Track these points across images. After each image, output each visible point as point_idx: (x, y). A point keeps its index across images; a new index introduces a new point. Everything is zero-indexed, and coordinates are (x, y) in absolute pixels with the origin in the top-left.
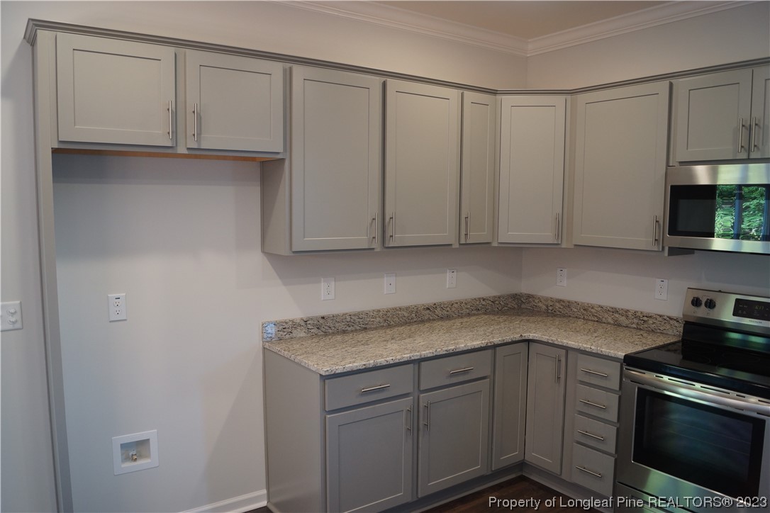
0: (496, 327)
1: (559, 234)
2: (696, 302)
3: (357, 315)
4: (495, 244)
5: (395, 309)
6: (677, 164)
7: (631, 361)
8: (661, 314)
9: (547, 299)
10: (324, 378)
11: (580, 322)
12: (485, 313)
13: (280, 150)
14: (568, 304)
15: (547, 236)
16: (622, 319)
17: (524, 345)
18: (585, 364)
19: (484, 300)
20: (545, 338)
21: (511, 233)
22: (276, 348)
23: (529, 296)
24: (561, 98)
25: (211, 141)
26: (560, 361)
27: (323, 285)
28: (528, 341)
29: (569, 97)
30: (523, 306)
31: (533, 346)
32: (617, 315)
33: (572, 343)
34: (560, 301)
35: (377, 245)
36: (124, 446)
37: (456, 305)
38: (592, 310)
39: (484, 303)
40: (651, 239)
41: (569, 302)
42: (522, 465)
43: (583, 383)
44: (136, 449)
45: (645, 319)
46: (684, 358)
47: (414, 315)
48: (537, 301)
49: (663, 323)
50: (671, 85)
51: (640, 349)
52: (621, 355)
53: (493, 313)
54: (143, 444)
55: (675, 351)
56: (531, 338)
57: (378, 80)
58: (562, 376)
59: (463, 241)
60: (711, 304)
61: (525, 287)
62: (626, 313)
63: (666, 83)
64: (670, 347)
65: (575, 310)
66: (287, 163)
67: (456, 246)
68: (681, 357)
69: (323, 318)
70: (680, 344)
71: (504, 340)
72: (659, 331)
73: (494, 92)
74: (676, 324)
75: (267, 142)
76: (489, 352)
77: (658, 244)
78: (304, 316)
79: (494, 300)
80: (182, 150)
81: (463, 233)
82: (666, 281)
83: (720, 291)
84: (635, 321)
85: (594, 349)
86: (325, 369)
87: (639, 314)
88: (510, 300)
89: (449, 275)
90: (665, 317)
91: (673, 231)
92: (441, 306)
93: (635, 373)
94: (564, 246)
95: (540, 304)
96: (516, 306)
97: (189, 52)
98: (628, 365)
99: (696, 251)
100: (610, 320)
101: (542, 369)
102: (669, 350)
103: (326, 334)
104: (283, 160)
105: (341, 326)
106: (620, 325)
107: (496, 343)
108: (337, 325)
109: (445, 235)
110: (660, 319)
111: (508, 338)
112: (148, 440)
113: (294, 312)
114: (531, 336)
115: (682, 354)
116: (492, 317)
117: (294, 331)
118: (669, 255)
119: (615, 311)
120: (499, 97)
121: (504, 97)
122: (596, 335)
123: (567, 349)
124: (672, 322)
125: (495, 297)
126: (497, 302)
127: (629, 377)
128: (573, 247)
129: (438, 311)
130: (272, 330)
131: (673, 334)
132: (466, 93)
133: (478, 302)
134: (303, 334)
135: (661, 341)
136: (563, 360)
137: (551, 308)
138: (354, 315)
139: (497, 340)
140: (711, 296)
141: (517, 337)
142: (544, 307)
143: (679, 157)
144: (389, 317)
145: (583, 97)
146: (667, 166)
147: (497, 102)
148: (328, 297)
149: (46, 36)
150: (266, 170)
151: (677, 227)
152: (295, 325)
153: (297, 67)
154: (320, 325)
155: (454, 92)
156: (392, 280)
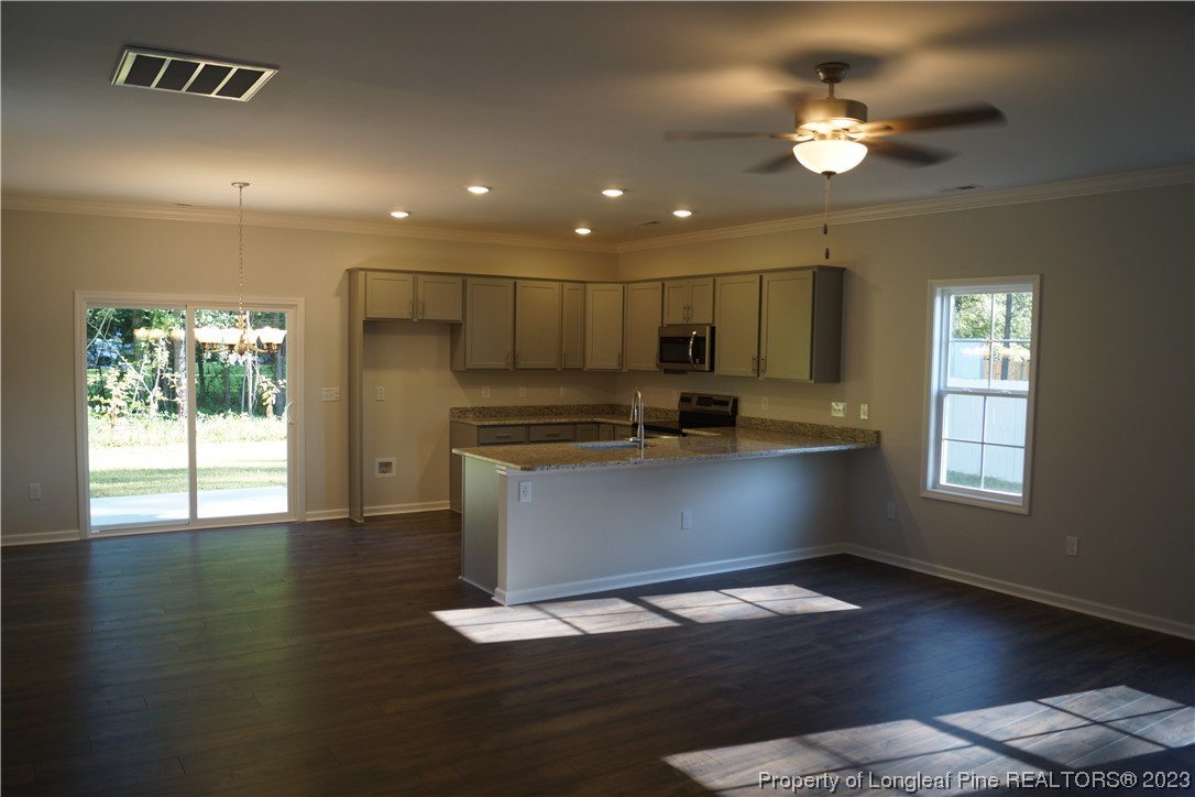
1: (621, 364)
2: (682, 400)
3: (503, 408)
4: (586, 370)
5: (526, 407)
6: (666, 325)
10: (479, 427)
13: (460, 318)
15: (612, 364)
16: (659, 414)
19: (586, 406)
20: (605, 420)
25: (429, 316)
27: (483, 390)
28: (599, 423)
29: (625, 285)
30: (616, 412)
33: (614, 421)
35: (511, 368)
36: (381, 465)
37: (567, 408)
40: (656, 365)
44: (386, 467)
47: (538, 411)
50: (663, 284)
54: (389, 465)
57: (511, 282)
59: (564, 367)
60: (689, 400)
61: (618, 400)
63: (660, 283)
66: (464, 325)
67: (560, 370)
71: (580, 422)
73: (583, 282)
75: (456, 316)
76: (571, 426)
77: (657, 368)
79: (594, 407)
80: (415, 320)
81: (563, 362)
88: (607, 408)
89: (562, 389)
91: (661, 360)
92: (556, 407)
94: (624, 370)
97: (419, 276)
103: (485, 416)
104: (461, 324)
105: (493, 413)
108: (490, 411)
109: (552, 363)
111: (585, 421)
112: (391, 463)
113: (468, 404)
114: (599, 420)
118: (665, 374)
120: (586, 285)
121: (589, 285)
123: (614, 425)
125: (595, 405)
126: (596, 408)
128: (628, 372)
129: (554, 410)
130: (456, 412)
132: (565, 284)
133: (582, 407)
134: (472, 416)
138: (501, 408)
139: (576, 420)
140: (689, 396)
141: (589, 420)
143: (666, 322)
144: (522, 411)
145: (632, 286)
146: (662, 326)
147: (585, 289)
148: (487, 396)
149: (362, 274)
150: (453, 329)
151: (663, 357)
152: (467, 410)
153: (469, 279)
154: (481, 412)
155: (557, 284)
156: (525, 389)
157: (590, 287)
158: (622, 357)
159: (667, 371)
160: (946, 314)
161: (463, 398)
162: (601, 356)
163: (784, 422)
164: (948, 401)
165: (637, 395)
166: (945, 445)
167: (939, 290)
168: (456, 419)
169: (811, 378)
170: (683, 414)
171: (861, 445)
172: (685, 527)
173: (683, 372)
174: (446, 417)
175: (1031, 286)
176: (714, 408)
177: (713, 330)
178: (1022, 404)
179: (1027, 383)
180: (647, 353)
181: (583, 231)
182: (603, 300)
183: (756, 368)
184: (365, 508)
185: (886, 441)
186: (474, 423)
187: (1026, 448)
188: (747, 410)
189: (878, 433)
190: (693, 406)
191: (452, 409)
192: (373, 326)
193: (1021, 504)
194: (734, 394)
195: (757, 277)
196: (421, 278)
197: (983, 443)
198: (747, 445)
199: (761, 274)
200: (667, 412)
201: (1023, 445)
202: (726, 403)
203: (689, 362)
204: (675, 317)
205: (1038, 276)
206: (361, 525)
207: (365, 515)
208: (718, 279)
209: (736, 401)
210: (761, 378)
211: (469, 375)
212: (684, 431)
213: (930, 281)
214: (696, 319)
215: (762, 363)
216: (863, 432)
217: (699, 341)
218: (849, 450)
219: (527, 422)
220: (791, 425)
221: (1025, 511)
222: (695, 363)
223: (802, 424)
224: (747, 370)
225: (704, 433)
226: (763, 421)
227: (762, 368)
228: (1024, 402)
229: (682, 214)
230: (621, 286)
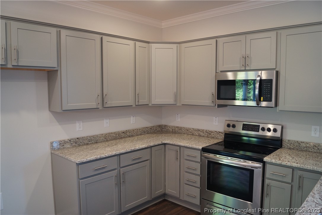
0: (152, 139)
1: (176, 100)
2: (229, 126)
3: (93, 136)
4: (150, 105)
5: (109, 133)
6: (220, 72)
7: (204, 150)
8: (216, 131)
9: (172, 127)
11: (185, 135)
12: (148, 133)
13: (56, 66)
14: (181, 128)
15: (171, 101)
16: (202, 134)
17: (163, 146)
18: (187, 152)
19: (147, 128)
20: (171, 143)
21: (157, 100)
22: (57, 153)
23: (165, 126)
24: (175, 45)
26: (177, 151)
27: (77, 124)
28: (165, 144)
29: (178, 45)
30: (163, 130)
31: (167, 146)
32: (199, 132)
33: (182, 144)
34: (177, 127)
35: (100, 106)
37: (135, 131)
38: (190, 130)
39: (147, 129)
40: (211, 101)
41: (181, 127)
42: (165, 195)
43: (186, 160)
45: (210, 133)
46: (225, 148)
47: (117, 136)
48: (168, 127)
49: (217, 134)
50: (217, 41)
51: (208, 145)
52: (201, 148)
53: (151, 133)
55: (222, 145)
56: (166, 143)
58: (179, 158)
59: (137, 104)
60: (234, 126)
62: (203, 131)
63: (215, 40)
64: (220, 144)
65: (184, 131)
66: (59, 72)
67: (134, 106)
68: (224, 147)
69: (78, 138)
70: (223, 142)
71: (155, 144)
72: (215, 137)
73: (148, 42)
74: (222, 134)
76: (149, 149)
77: (214, 103)
78: (69, 138)
80: (9, 66)
81: (137, 100)
82: (217, 118)
83: (237, 121)
84: (206, 134)
85: (190, 146)
86: (78, 160)
87: (208, 131)
88: (158, 128)
89: (132, 118)
90: (217, 132)
91: (219, 98)
92: (129, 131)
93: (206, 155)
94: (178, 105)
95: (170, 129)
96: (160, 130)
98: (203, 152)
99: (228, 106)
100: (197, 134)
101: (171, 155)
102: (219, 145)
103: (79, 145)
104: (57, 70)
105: (86, 142)
106: (200, 136)
107: (151, 146)
108: (84, 141)
109: (129, 101)
110: (216, 133)
111: (156, 143)
113: (65, 137)
114: (166, 142)
115: (224, 146)
116: (150, 135)
117: (65, 145)
118: (218, 107)
119: (199, 130)
120: (150, 44)
121: (152, 44)
122: (191, 140)
123: (180, 146)
124: (220, 134)
125: (152, 126)
126: (152, 129)
127: (203, 156)
128: (181, 105)
129: (128, 134)
130: (55, 145)
131: (221, 139)
132: (137, 43)
133: (144, 129)
134: (69, 146)
135: (216, 141)
136: (179, 151)
137: (174, 130)
138: (92, 137)
140: (234, 123)
141: (160, 143)
142: (171, 130)
143: (221, 69)
144: (107, 138)
146: (216, 72)
147: (149, 47)
150: (49, 75)
152: (65, 142)
153: (62, 30)
154: (77, 142)
155: (132, 41)
156: (108, 121)
158: (177, 96)
159: (220, 106)
161: (61, 132)
191: (52, 142)
202: (274, 130)
209: (282, 128)
211: (65, 115)
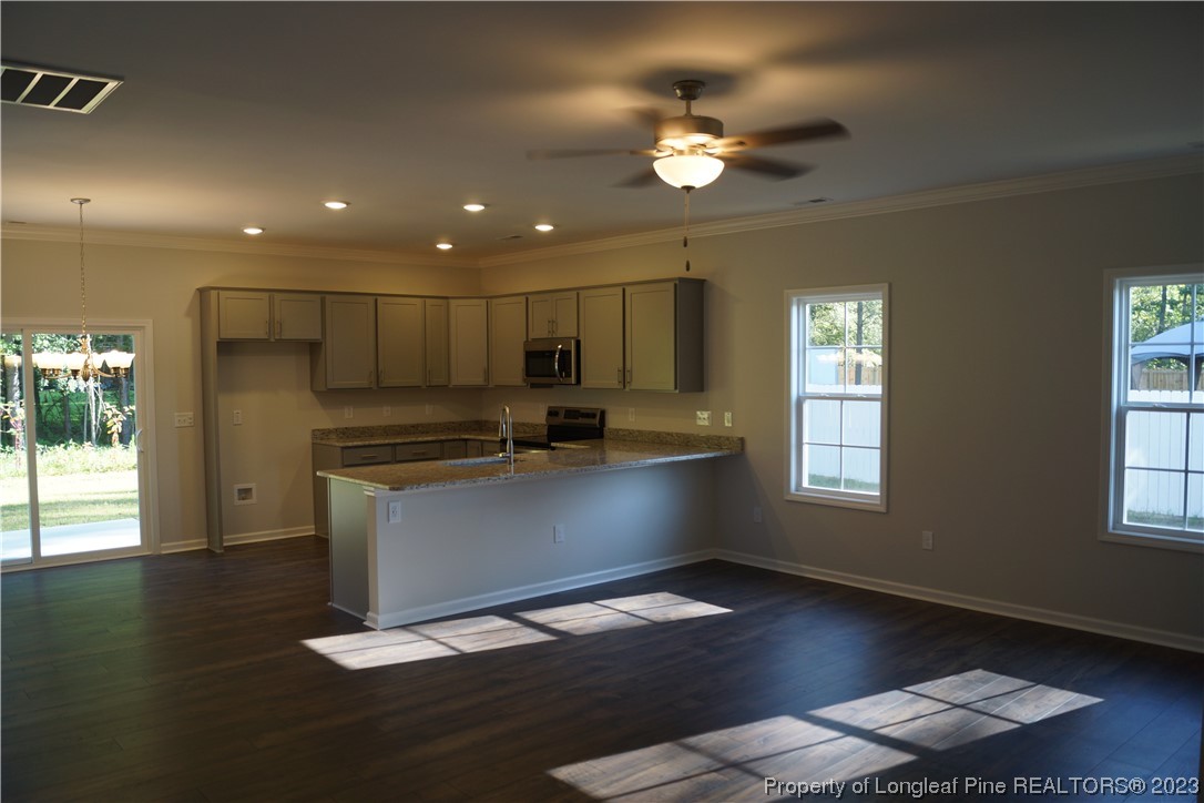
1: (487, 379)
2: (550, 414)
3: (367, 428)
4: (452, 387)
5: (391, 426)
6: (531, 340)
10: (343, 448)
12: (455, 430)
13: (320, 337)
15: (479, 381)
19: (453, 423)
21: (459, 379)
23: (486, 422)
25: (287, 335)
27: (346, 410)
29: (489, 300)
33: (482, 438)
35: (374, 386)
36: (240, 491)
37: (433, 426)
39: (453, 425)
40: (522, 380)
44: (245, 493)
45: (536, 427)
47: (403, 430)
50: (527, 299)
54: (248, 491)
57: (372, 299)
59: (429, 384)
60: (557, 414)
61: (484, 416)
63: (524, 298)
66: (323, 344)
67: (425, 387)
69: (346, 428)
71: (447, 438)
73: (446, 298)
75: (316, 335)
76: (438, 444)
77: (524, 382)
78: (335, 427)
79: (460, 424)
80: (272, 340)
81: (428, 379)
83: (560, 407)
88: (474, 424)
91: (527, 375)
92: (422, 425)
94: (490, 386)
95: (491, 426)
96: (478, 428)
97: (275, 294)
103: (348, 437)
104: (321, 343)
105: (357, 434)
108: (355, 432)
109: (417, 380)
111: (453, 438)
112: (250, 489)
113: (329, 425)
114: (467, 437)
117: (329, 435)
118: (531, 388)
119: (523, 424)
120: (449, 300)
121: (452, 300)
123: (482, 441)
125: (461, 422)
126: (463, 425)
128: (494, 387)
129: (420, 429)
130: (318, 434)
132: (427, 300)
133: (448, 425)
134: (335, 437)
139: (443, 438)
140: (556, 410)
141: (457, 437)
142: (493, 427)
143: (531, 336)
144: (387, 431)
145: (494, 301)
146: (527, 341)
147: (448, 304)
148: (351, 417)
149: (214, 293)
150: (313, 349)
151: (529, 372)
152: (330, 431)
153: (327, 296)
154: (345, 433)
155: (419, 299)
156: (389, 408)
157: (453, 303)
158: (487, 372)
159: (533, 386)
160: (803, 323)
161: (325, 419)
162: (466, 372)
163: (650, 433)
164: (807, 406)
165: (505, 410)
166: (806, 449)
167: (795, 299)
168: (319, 441)
169: (676, 388)
170: (551, 428)
171: (726, 452)
172: (557, 540)
173: (550, 386)
174: (308, 439)
175: (880, 293)
176: (581, 420)
177: (578, 343)
178: (877, 406)
179: (880, 387)
180: (512, 368)
181: (445, 247)
182: (466, 315)
183: (621, 379)
184: (225, 537)
185: (750, 448)
186: (337, 444)
187: (881, 448)
188: (615, 421)
189: (742, 440)
190: (561, 419)
191: (313, 431)
192: (227, 347)
193: (878, 502)
194: (601, 406)
195: (620, 290)
196: (278, 296)
197: (841, 446)
198: (615, 456)
199: (624, 286)
200: (534, 426)
201: (879, 446)
202: (594, 416)
203: (555, 376)
204: (540, 331)
205: (886, 285)
206: (222, 554)
207: (225, 544)
208: (583, 294)
209: (603, 413)
210: (627, 389)
211: (330, 396)
212: (553, 444)
213: (786, 291)
214: (561, 333)
215: (627, 374)
216: (728, 439)
217: (565, 354)
218: (715, 457)
219: (392, 441)
220: (658, 435)
221: (883, 509)
222: (561, 376)
223: (668, 434)
224: (614, 383)
225: (573, 446)
226: (631, 432)
227: (628, 379)
228: (878, 404)
229: (544, 228)
230: (485, 301)
